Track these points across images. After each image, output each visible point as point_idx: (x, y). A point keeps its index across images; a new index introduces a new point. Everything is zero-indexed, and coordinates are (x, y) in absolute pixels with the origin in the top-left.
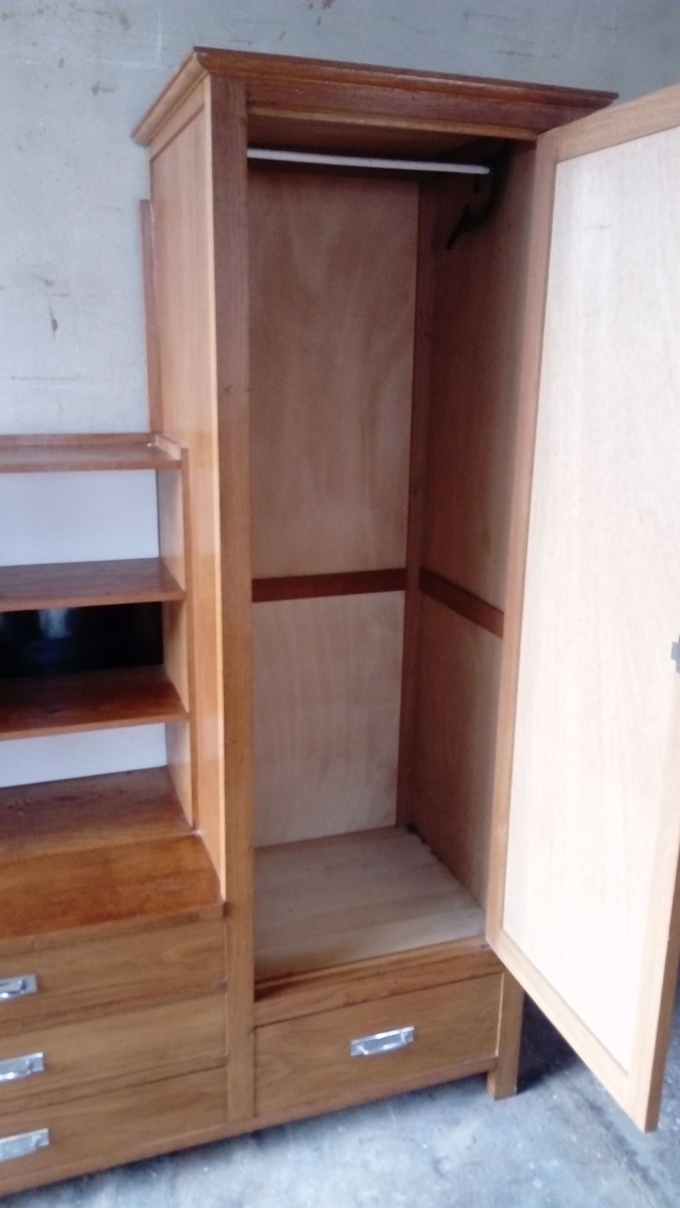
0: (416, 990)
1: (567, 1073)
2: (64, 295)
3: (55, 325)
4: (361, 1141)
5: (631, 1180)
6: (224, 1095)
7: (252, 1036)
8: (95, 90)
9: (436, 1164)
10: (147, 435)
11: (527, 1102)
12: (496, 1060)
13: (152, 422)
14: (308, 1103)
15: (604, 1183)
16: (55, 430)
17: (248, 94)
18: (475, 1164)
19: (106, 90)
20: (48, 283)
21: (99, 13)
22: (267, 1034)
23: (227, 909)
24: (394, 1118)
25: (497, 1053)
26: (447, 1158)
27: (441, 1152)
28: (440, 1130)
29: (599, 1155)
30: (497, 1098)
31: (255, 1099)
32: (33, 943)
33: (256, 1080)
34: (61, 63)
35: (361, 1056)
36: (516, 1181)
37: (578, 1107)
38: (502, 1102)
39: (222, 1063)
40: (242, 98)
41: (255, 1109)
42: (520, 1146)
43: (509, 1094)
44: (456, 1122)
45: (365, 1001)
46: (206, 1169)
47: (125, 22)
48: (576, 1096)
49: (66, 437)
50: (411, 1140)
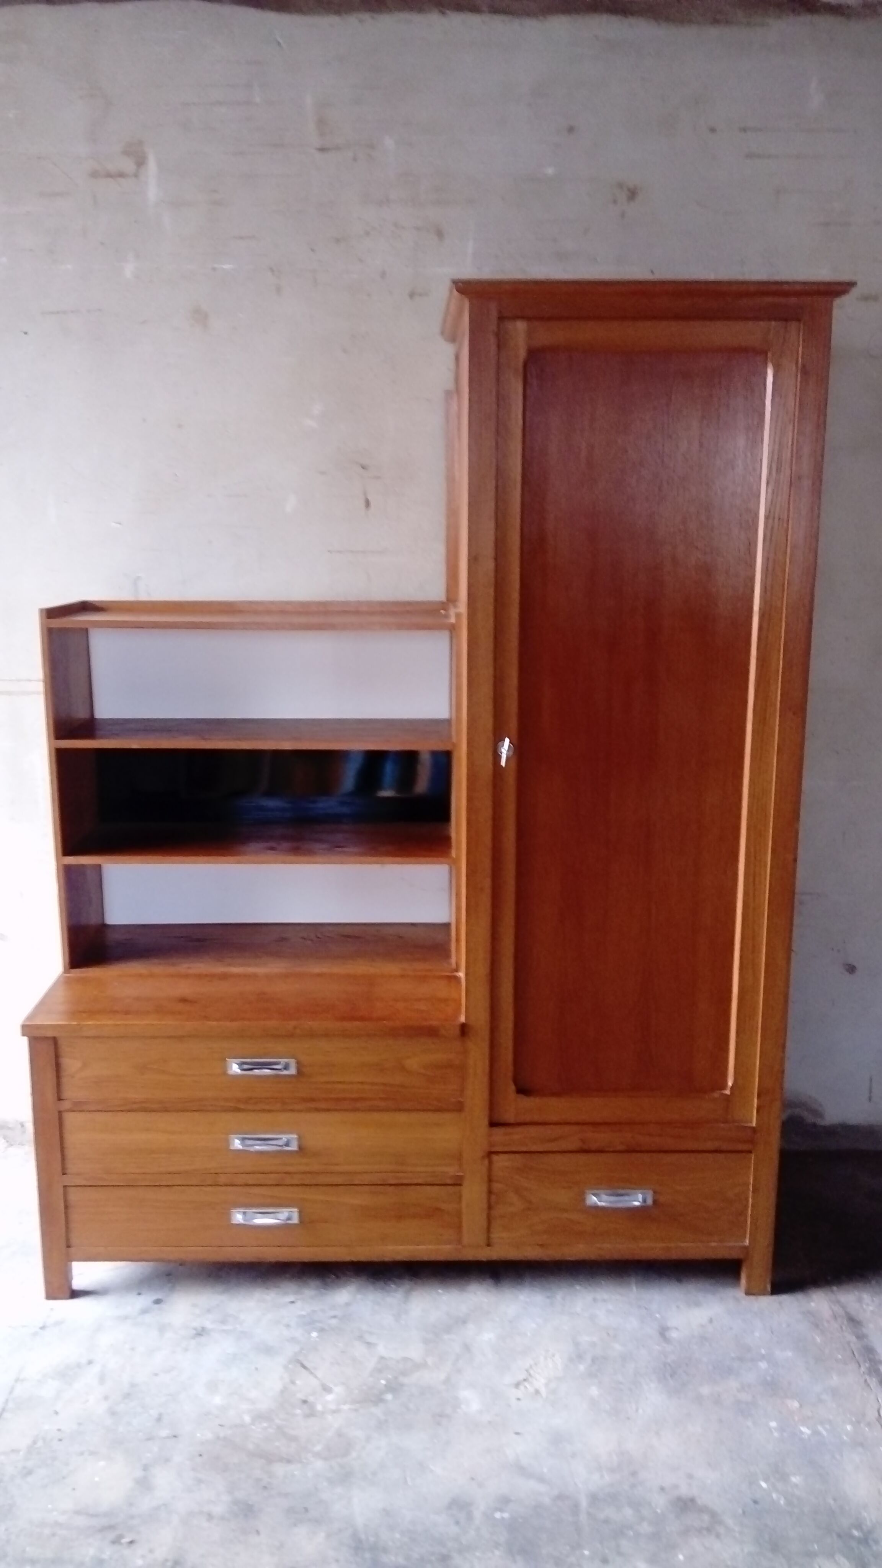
0: (654, 1152)
1: (835, 1288)
2: (377, 478)
3: (368, 504)
4: (595, 1300)
5: (866, 1381)
6: (459, 1214)
7: (486, 1162)
8: (412, 295)
9: (663, 1332)
10: (443, 603)
11: (780, 1303)
12: (746, 1248)
13: (448, 591)
14: (541, 1246)
15: (835, 1378)
16: (363, 598)
17: (500, 312)
18: (703, 1339)
19: (421, 295)
20: (363, 467)
21: (418, 229)
22: (501, 1161)
23: (464, 1030)
24: (634, 1288)
25: (747, 1243)
26: (677, 1329)
27: (672, 1323)
28: (678, 1307)
29: (840, 1356)
30: (748, 1293)
31: (488, 1230)
32: (295, 1028)
33: (490, 1207)
34: (383, 275)
35: (596, 1208)
36: (741, 1359)
37: (835, 1317)
38: (752, 1298)
39: (457, 1183)
40: (494, 314)
41: (489, 1238)
42: (757, 1334)
43: (763, 1293)
44: (698, 1305)
45: (600, 1151)
46: (440, 1291)
47: (440, 234)
48: (836, 1308)
49: (369, 603)
50: (646, 1309)
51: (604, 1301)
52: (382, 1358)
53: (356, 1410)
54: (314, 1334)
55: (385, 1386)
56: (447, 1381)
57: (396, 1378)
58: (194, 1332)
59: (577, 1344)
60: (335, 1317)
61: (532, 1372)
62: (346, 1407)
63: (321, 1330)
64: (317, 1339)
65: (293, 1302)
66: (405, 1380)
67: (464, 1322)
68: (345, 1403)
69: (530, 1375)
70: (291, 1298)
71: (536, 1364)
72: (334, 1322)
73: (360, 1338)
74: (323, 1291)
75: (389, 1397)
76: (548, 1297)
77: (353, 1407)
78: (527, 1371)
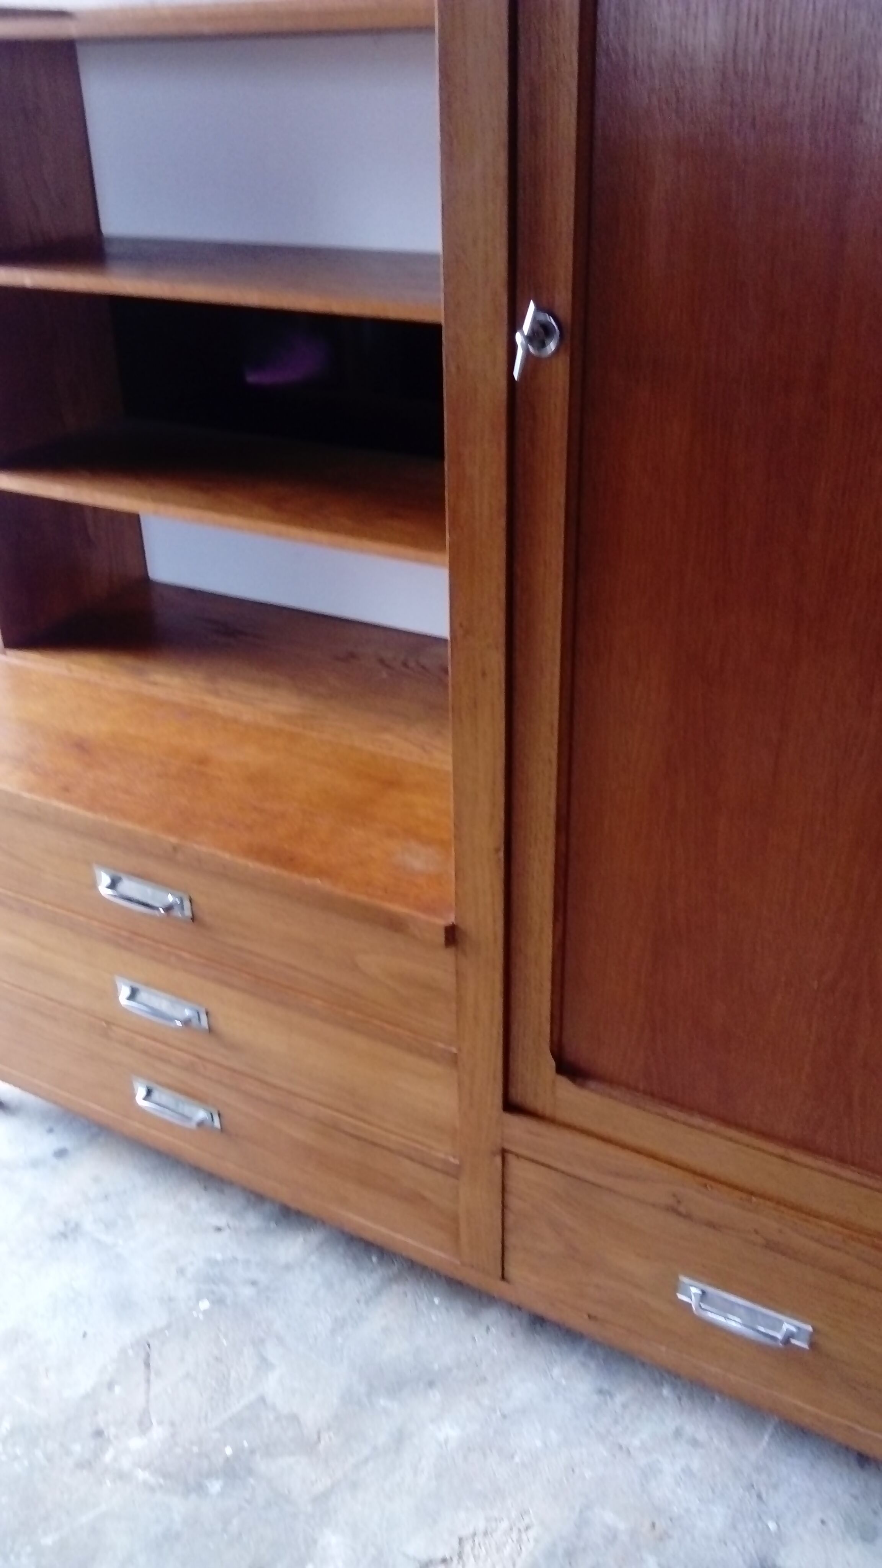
50: (759, 1497)
51: (695, 1443)
52: (262, 1400)
53: (152, 1489)
54: (205, 1305)
55: (227, 1459)
56: (321, 1499)
57: (252, 1452)
58: (61, 1227)
59: (582, 1523)
60: (254, 1283)
61: (468, 1548)
62: (142, 1475)
63: (218, 1301)
64: (201, 1317)
65: (219, 1229)
66: (261, 1465)
67: (431, 1384)
68: (146, 1467)
69: (460, 1556)
70: (221, 1220)
71: (486, 1533)
72: (248, 1292)
73: (258, 1343)
74: (273, 1225)
75: (215, 1486)
76: (601, 1392)
77: (152, 1480)
78: (461, 1540)
